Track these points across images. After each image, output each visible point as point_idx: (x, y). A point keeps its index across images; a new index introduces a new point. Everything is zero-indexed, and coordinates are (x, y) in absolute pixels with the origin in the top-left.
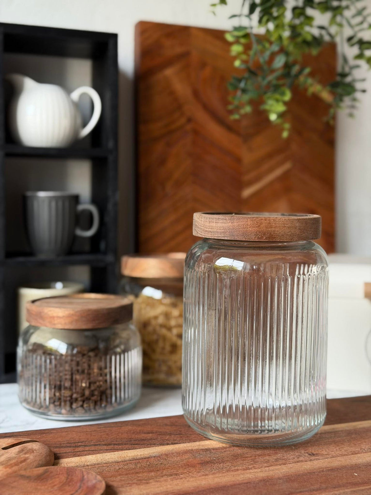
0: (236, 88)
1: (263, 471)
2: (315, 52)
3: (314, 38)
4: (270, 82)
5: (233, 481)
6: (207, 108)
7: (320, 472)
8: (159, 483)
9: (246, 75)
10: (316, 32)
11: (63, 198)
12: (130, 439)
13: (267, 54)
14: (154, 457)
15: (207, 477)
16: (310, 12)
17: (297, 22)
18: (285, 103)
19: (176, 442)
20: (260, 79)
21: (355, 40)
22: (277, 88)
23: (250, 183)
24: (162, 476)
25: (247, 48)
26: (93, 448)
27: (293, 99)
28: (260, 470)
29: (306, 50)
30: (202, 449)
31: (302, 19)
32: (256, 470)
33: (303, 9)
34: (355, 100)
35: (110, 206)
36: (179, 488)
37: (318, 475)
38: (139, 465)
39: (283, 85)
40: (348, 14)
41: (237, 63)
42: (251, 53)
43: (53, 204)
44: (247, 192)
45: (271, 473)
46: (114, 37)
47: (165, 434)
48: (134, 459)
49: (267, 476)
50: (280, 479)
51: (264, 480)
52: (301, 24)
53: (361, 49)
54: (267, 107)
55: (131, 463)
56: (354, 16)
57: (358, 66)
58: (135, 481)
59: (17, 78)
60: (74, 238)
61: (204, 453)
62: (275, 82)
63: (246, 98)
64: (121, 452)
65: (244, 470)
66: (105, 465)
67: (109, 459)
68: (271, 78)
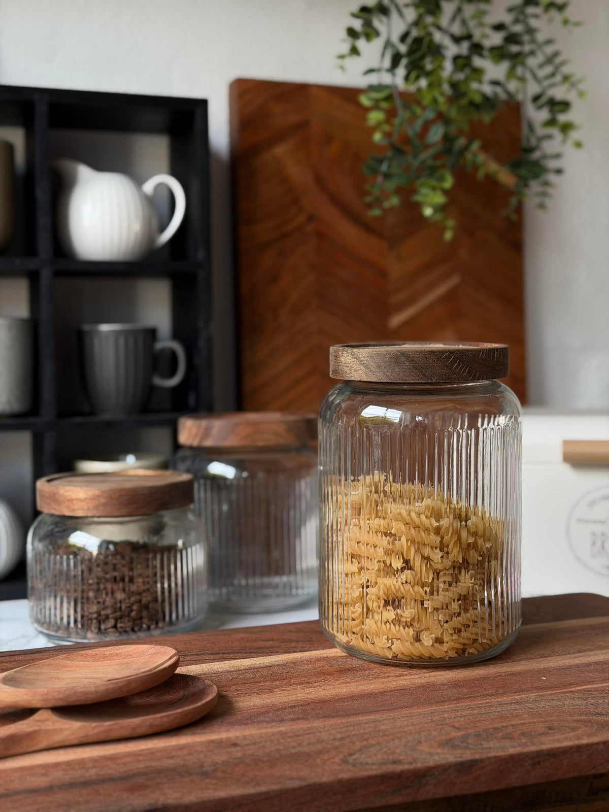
0: (375, 172)
1: (422, 678)
2: (487, 118)
3: (486, 98)
4: (423, 162)
5: (383, 688)
6: (336, 200)
7: (496, 677)
8: (286, 692)
9: (389, 153)
10: (487, 89)
11: (136, 333)
12: (244, 647)
13: (418, 124)
14: (278, 665)
15: (348, 685)
16: (477, 62)
17: (460, 76)
18: (445, 192)
19: (305, 649)
20: (410, 158)
21: (543, 100)
22: (432, 171)
23: (400, 307)
24: (290, 685)
25: (391, 114)
26: (195, 658)
27: (456, 185)
28: (417, 676)
29: (475, 116)
30: (341, 656)
31: (468, 71)
32: (412, 677)
33: (468, 58)
34: (546, 184)
35: (202, 343)
36: (312, 696)
37: (493, 679)
38: (258, 674)
39: (443, 166)
40: (532, 62)
41: (377, 137)
42: (397, 121)
43: (122, 341)
44: (396, 320)
45: (433, 679)
46: (202, 104)
47: (290, 641)
48: (250, 669)
49: (428, 682)
50: (443, 684)
51: (423, 687)
52: (467, 79)
53: (551, 111)
54: (418, 198)
55: (248, 672)
56: (541, 66)
57: (549, 137)
58: (255, 690)
59: (67, 164)
60: (151, 390)
61: (344, 660)
62: (430, 162)
63: (391, 185)
64: (234, 661)
65: (397, 676)
66: (213, 675)
67: (218, 668)
68: (424, 156)
